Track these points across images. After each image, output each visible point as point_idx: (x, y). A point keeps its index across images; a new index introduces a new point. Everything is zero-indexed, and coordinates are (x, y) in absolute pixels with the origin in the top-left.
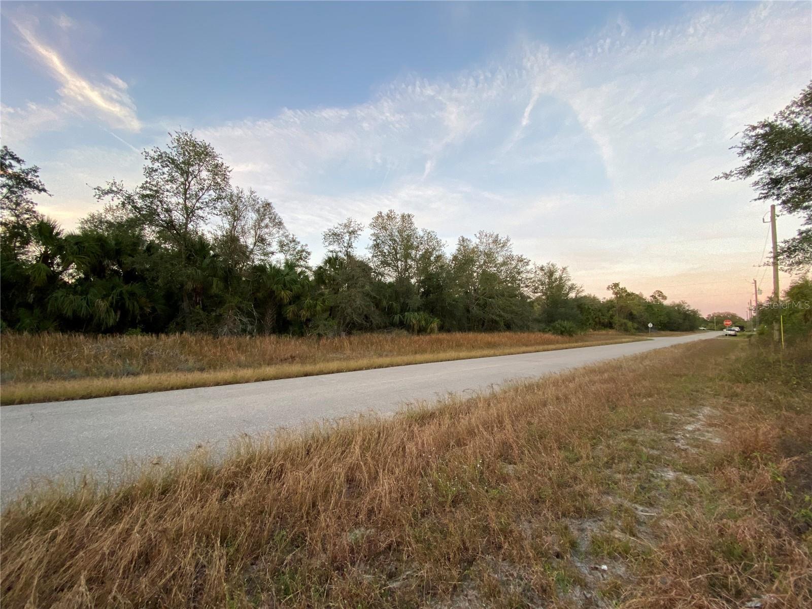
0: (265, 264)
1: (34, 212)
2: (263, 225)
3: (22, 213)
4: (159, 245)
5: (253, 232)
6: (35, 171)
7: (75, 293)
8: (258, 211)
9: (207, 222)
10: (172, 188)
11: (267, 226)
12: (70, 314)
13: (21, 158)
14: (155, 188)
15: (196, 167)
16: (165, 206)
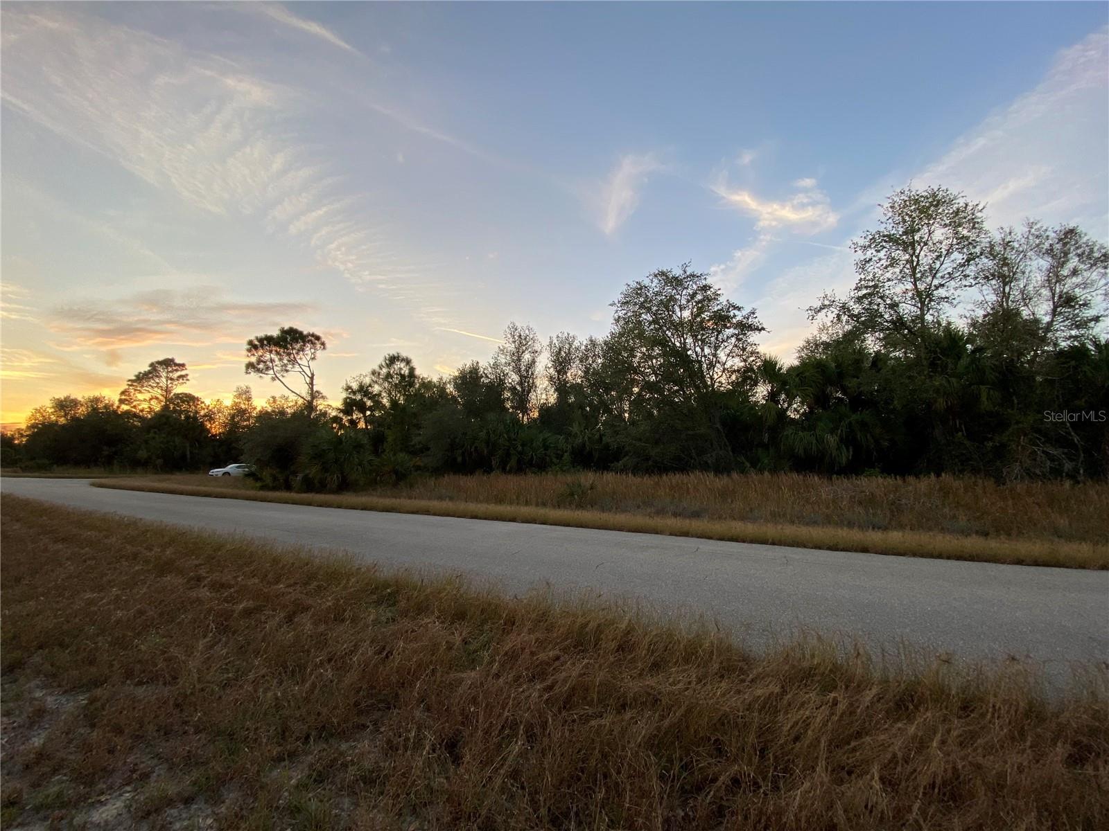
0: (1083, 345)
1: (758, 353)
2: (1065, 272)
3: (748, 357)
4: (886, 355)
5: (1046, 292)
6: (754, 313)
7: (804, 429)
8: (1050, 251)
9: (955, 302)
10: (894, 273)
11: (1075, 272)
12: (801, 452)
13: (739, 304)
14: (871, 284)
15: (925, 229)
16: (888, 301)
